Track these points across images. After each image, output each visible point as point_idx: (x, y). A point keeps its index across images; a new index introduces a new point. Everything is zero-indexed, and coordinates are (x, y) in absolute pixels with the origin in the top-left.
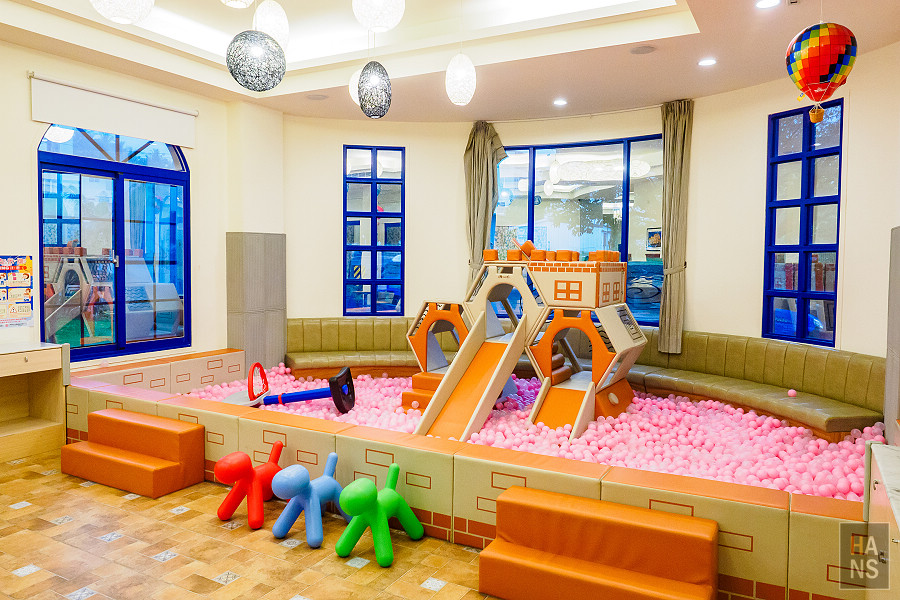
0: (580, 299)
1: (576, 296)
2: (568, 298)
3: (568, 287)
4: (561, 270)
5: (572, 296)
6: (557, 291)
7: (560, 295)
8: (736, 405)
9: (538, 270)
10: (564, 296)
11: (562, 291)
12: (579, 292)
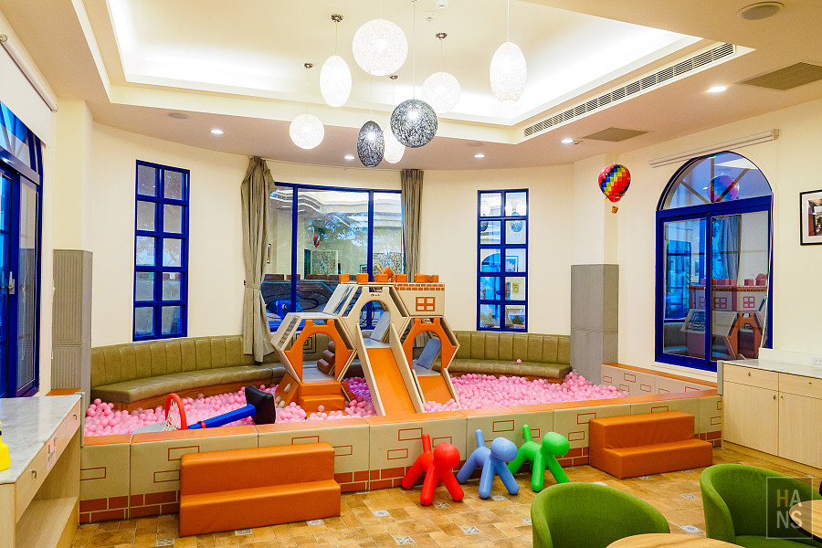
0: (434, 310)
1: (431, 308)
2: (425, 310)
3: (425, 301)
4: (421, 289)
5: (429, 308)
6: (417, 305)
7: (419, 308)
8: (488, 374)
9: (403, 289)
10: (422, 308)
11: (421, 305)
12: (433, 305)
